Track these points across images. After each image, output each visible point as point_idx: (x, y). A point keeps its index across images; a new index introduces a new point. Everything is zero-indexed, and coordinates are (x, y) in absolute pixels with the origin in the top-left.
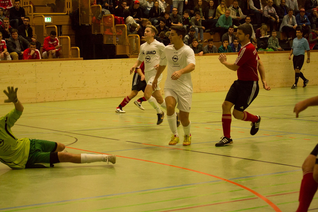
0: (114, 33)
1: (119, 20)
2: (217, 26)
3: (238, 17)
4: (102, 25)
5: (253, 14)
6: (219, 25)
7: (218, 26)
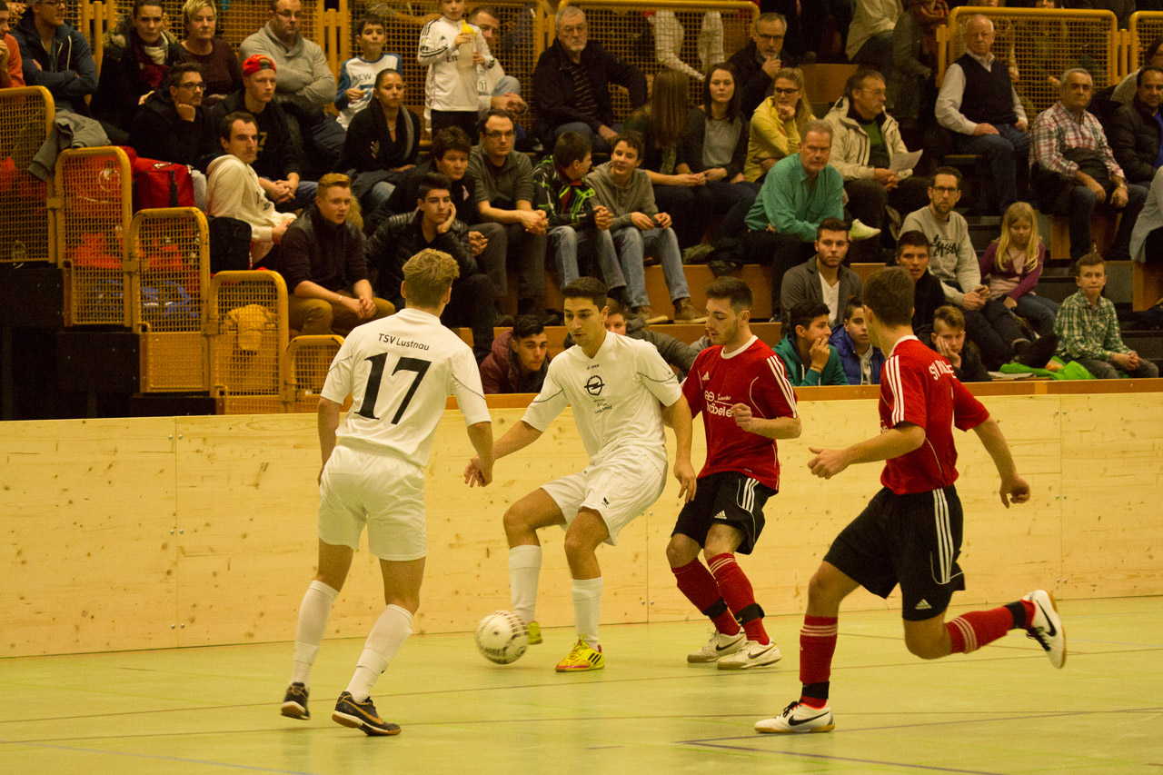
0: (131, 257)
1: (163, 181)
2: (753, 224)
3: (881, 171)
4: (54, 210)
5: (974, 156)
6: (763, 218)
7: (759, 224)
